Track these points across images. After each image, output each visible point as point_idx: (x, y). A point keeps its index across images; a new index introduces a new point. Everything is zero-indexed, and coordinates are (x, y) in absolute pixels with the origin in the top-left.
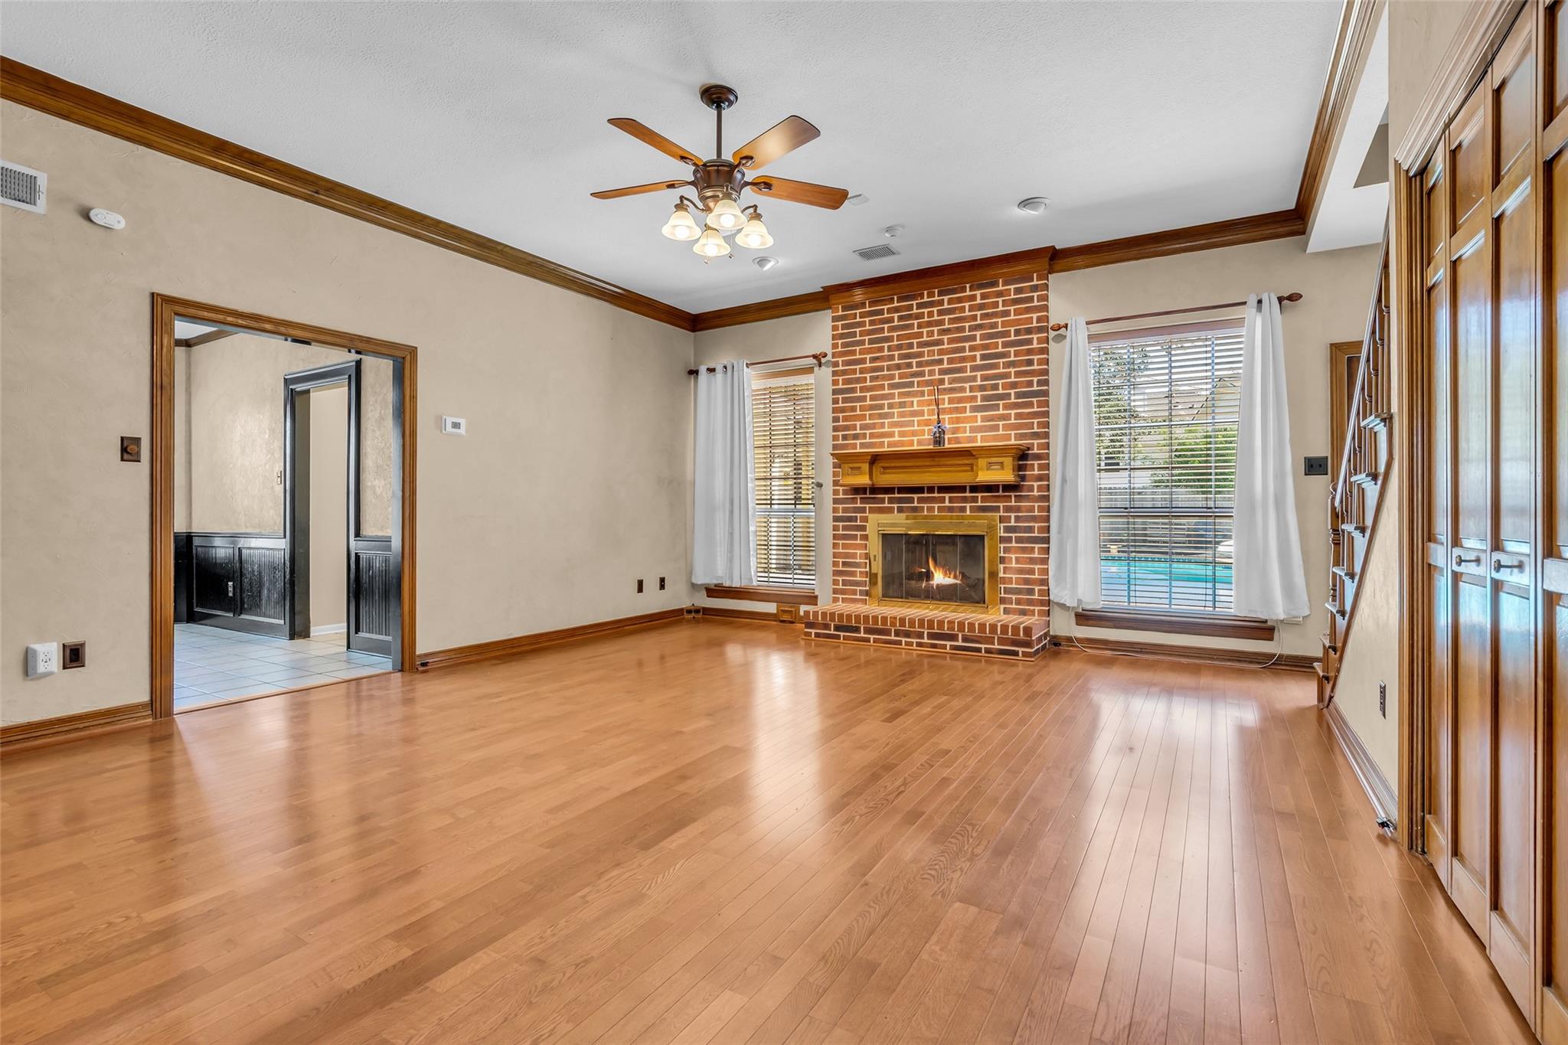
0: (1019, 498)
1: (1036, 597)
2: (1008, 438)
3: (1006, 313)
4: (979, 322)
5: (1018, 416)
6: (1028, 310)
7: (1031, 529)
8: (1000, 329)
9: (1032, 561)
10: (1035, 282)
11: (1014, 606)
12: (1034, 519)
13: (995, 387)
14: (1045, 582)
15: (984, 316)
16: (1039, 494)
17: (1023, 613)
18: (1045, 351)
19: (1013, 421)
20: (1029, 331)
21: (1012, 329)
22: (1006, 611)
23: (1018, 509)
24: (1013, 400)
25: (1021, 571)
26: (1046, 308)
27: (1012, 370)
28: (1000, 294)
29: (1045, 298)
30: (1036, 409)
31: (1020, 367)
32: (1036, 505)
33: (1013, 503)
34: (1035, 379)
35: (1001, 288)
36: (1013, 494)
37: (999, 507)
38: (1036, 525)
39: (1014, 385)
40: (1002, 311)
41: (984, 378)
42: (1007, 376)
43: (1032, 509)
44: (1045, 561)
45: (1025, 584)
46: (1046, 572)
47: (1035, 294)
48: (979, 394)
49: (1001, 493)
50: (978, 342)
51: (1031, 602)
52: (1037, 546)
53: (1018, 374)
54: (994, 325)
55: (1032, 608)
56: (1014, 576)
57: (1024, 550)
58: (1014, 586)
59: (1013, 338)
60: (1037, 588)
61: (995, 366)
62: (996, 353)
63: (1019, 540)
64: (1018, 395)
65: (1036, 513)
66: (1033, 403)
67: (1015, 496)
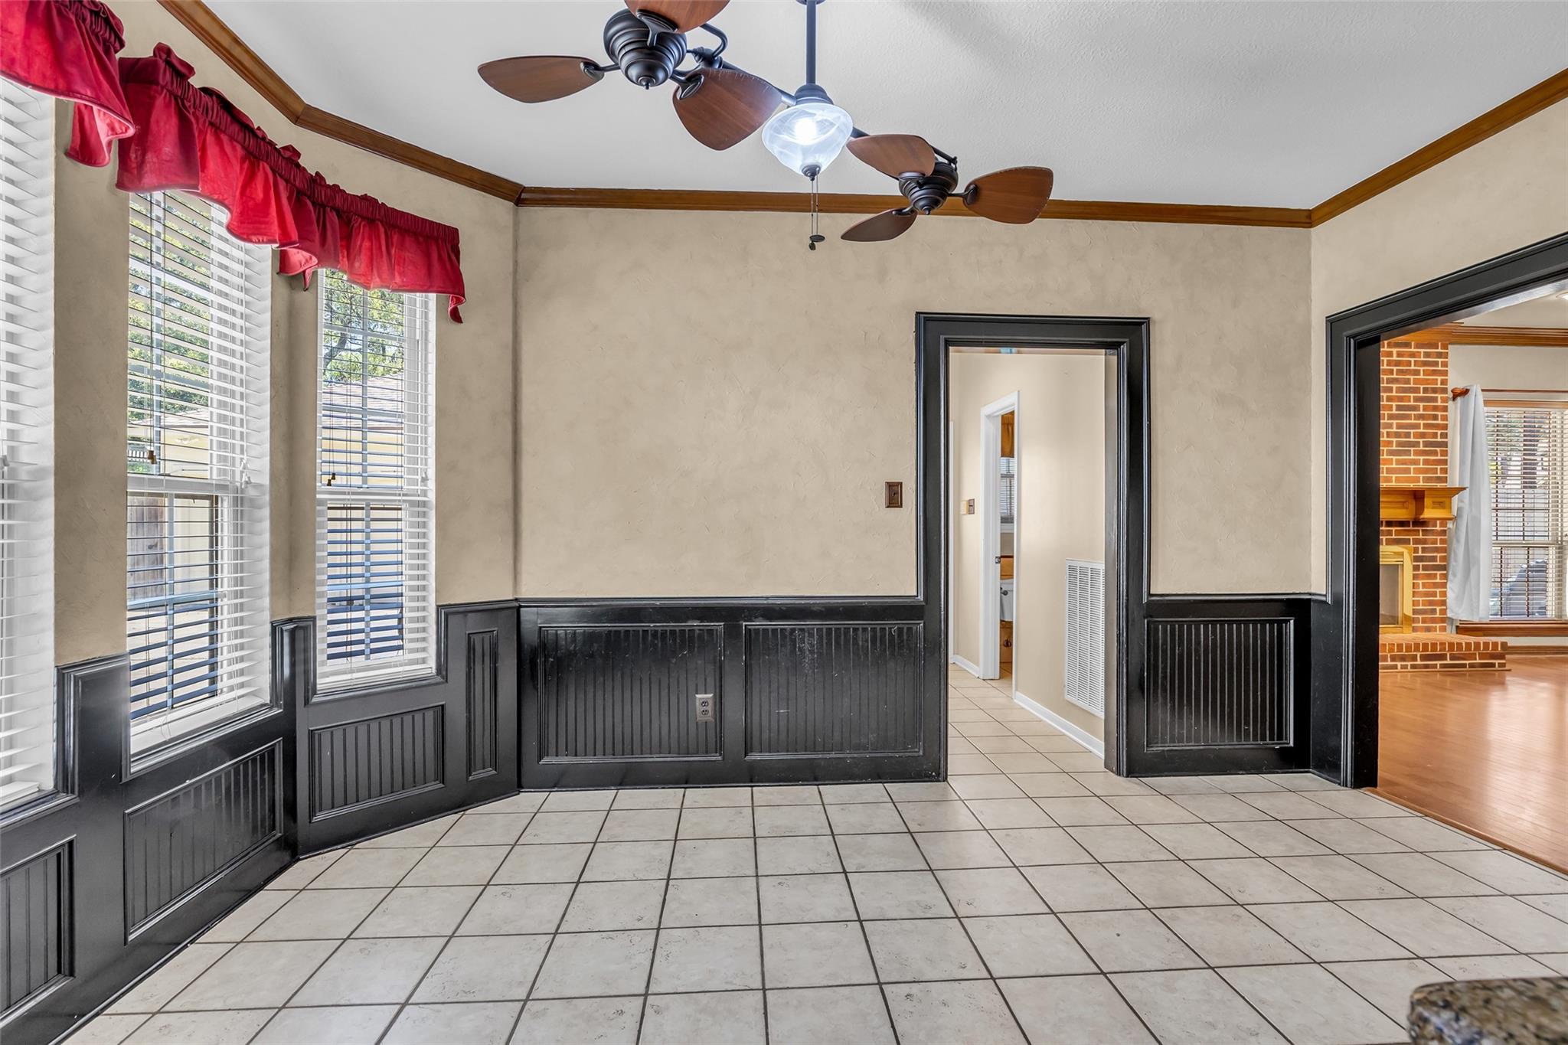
0: (1425, 532)
1: (1438, 615)
2: (1417, 480)
3: (1417, 373)
4: (1395, 376)
5: (1426, 462)
6: (1435, 373)
7: (1434, 559)
8: (1412, 385)
9: (1435, 585)
10: (1439, 350)
11: (1420, 625)
12: (1437, 550)
13: (1408, 435)
14: (1444, 603)
15: (1399, 372)
16: (1442, 528)
17: (1428, 630)
18: (1445, 409)
19: (1421, 466)
20: (1435, 390)
21: (1422, 387)
22: (1415, 630)
23: (1424, 542)
24: (1421, 448)
25: (1427, 594)
26: (1445, 373)
27: (1422, 422)
28: (1413, 355)
29: (1445, 364)
30: (1439, 457)
31: (1427, 420)
32: (1439, 538)
33: (1421, 537)
34: (1439, 432)
35: (1412, 350)
36: (1420, 529)
37: (1410, 539)
38: (1438, 555)
39: (1423, 435)
40: (1414, 370)
41: (1399, 426)
42: (1417, 426)
43: (1435, 542)
44: (1444, 585)
45: (1430, 606)
46: (1444, 594)
47: (1440, 360)
48: (1395, 440)
49: (1411, 528)
50: (1394, 394)
51: (1434, 621)
52: (1439, 572)
53: (1426, 426)
54: (1407, 381)
55: (1434, 625)
56: (1421, 599)
57: (1429, 576)
58: (1421, 607)
59: (1421, 394)
60: (1438, 608)
61: (1408, 417)
62: (1408, 405)
63: (1425, 568)
64: (1426, 444)
65: (1439, 545)
66: (1437, 453)
67: (1423, 530)
